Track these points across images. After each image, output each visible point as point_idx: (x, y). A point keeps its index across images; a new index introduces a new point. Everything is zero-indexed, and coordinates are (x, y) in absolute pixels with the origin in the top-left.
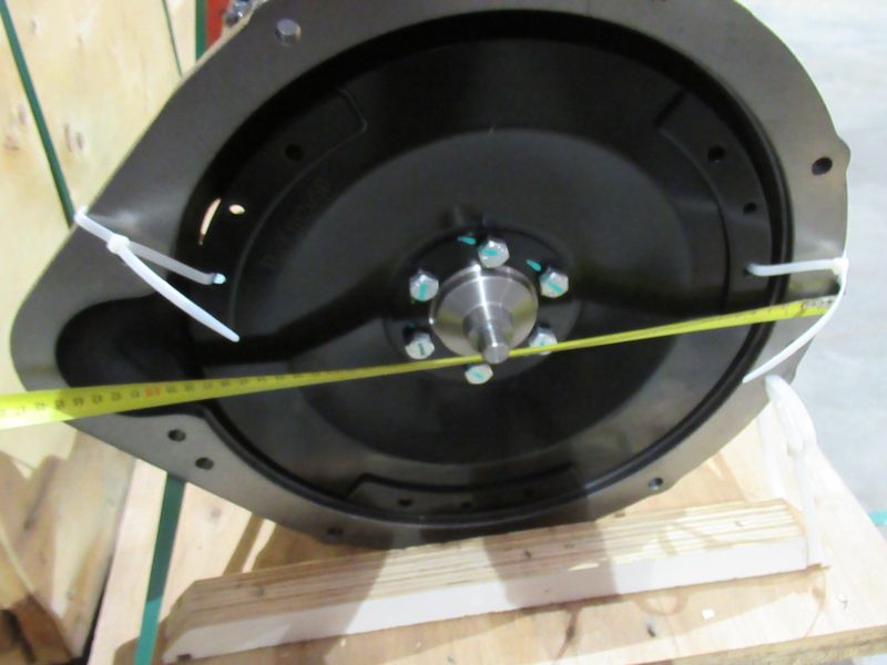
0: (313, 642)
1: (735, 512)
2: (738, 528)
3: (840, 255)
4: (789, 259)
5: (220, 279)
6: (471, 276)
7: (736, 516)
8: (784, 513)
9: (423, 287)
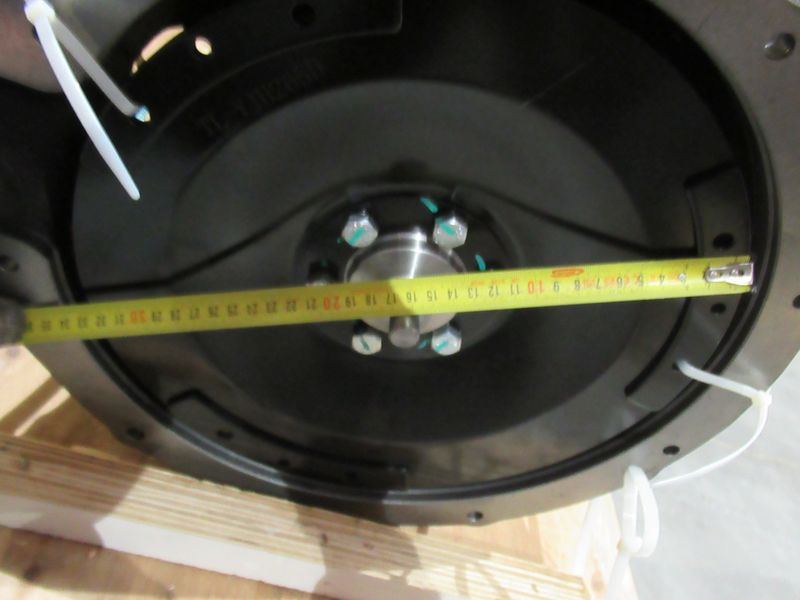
0: (60, 540)
1: (536, 575)
2: (533, 592)
3: (765, 390)
4: (718, 370)
5: (144, 116)
6: (408, 243)
7: (534, 579)
8: (578, 593)
9: (360, 231)
